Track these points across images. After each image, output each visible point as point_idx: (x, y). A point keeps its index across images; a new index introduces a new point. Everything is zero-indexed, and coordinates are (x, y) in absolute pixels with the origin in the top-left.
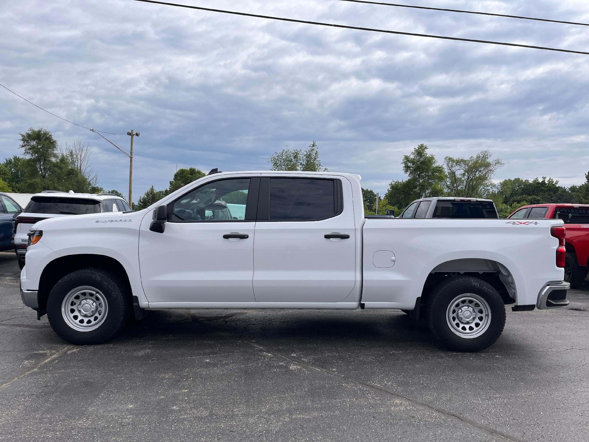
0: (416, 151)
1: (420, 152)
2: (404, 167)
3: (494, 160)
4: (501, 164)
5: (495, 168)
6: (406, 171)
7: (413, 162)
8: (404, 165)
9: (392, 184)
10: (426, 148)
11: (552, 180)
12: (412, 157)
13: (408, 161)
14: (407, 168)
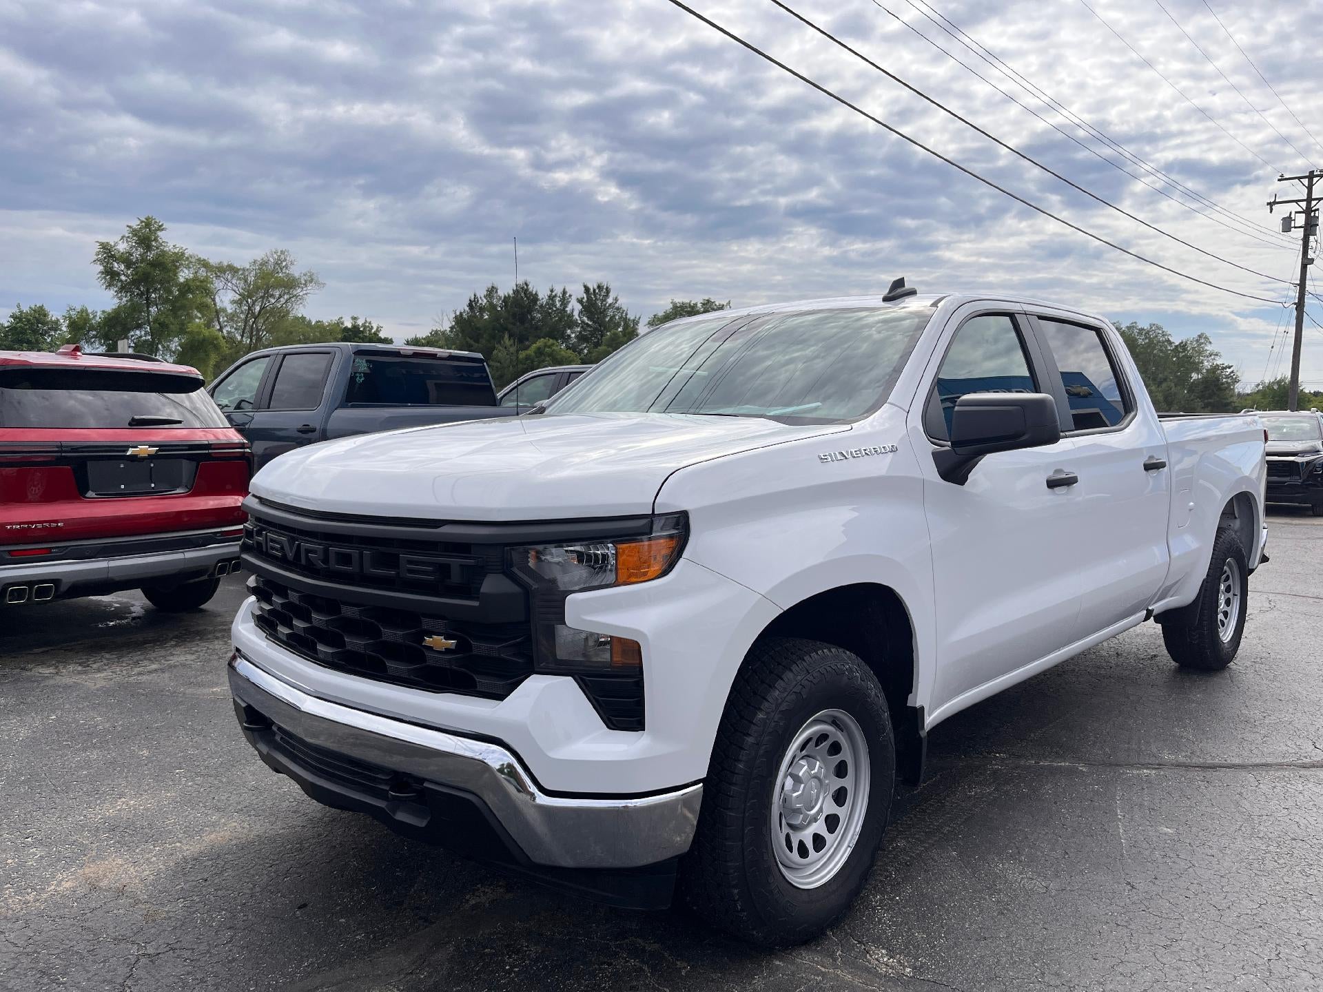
0: (135, 232)
1: (145, 236)
2: (100, 272)
3: (303, 272)
4: (317, 283)
5: (305, 292)
6: (109, 286)
7: (127, 260)
8: (101, 268)
9: (70, 318)
10: (160, 228)
11: (370, 323)
12: (122, 247)
13: (113, 256)
14: (111, 276)
